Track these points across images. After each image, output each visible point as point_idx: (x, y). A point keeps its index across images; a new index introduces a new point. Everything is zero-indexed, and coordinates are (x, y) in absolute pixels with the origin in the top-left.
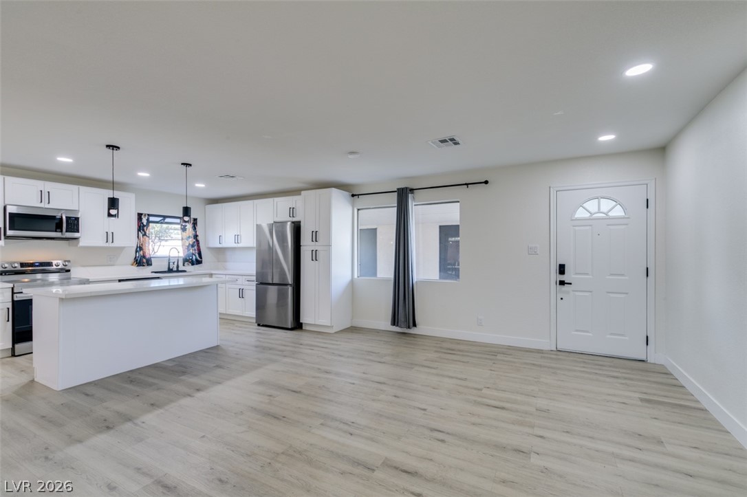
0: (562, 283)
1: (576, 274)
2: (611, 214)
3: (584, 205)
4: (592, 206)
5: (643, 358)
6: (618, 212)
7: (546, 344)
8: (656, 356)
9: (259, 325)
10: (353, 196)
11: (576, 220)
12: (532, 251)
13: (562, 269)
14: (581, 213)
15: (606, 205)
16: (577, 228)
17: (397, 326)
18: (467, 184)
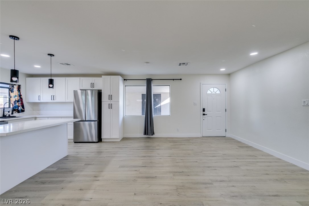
0: (204, 114)
1: (208, 111)
2: (217, 93)
3: (210, 89)
4: (212, 90)
5: (225, 136)
6: (218, 92)
7: (199, 135)
8: (228, 135)
9: (75, 142)
10: (124, 80)
11: (208, 94)
12: (195, 104)
13: (204, 110)
14: (209, 92)
15: (216, 90)
16: (208, 97)
17: (147, 135)
18: (173, 79)
